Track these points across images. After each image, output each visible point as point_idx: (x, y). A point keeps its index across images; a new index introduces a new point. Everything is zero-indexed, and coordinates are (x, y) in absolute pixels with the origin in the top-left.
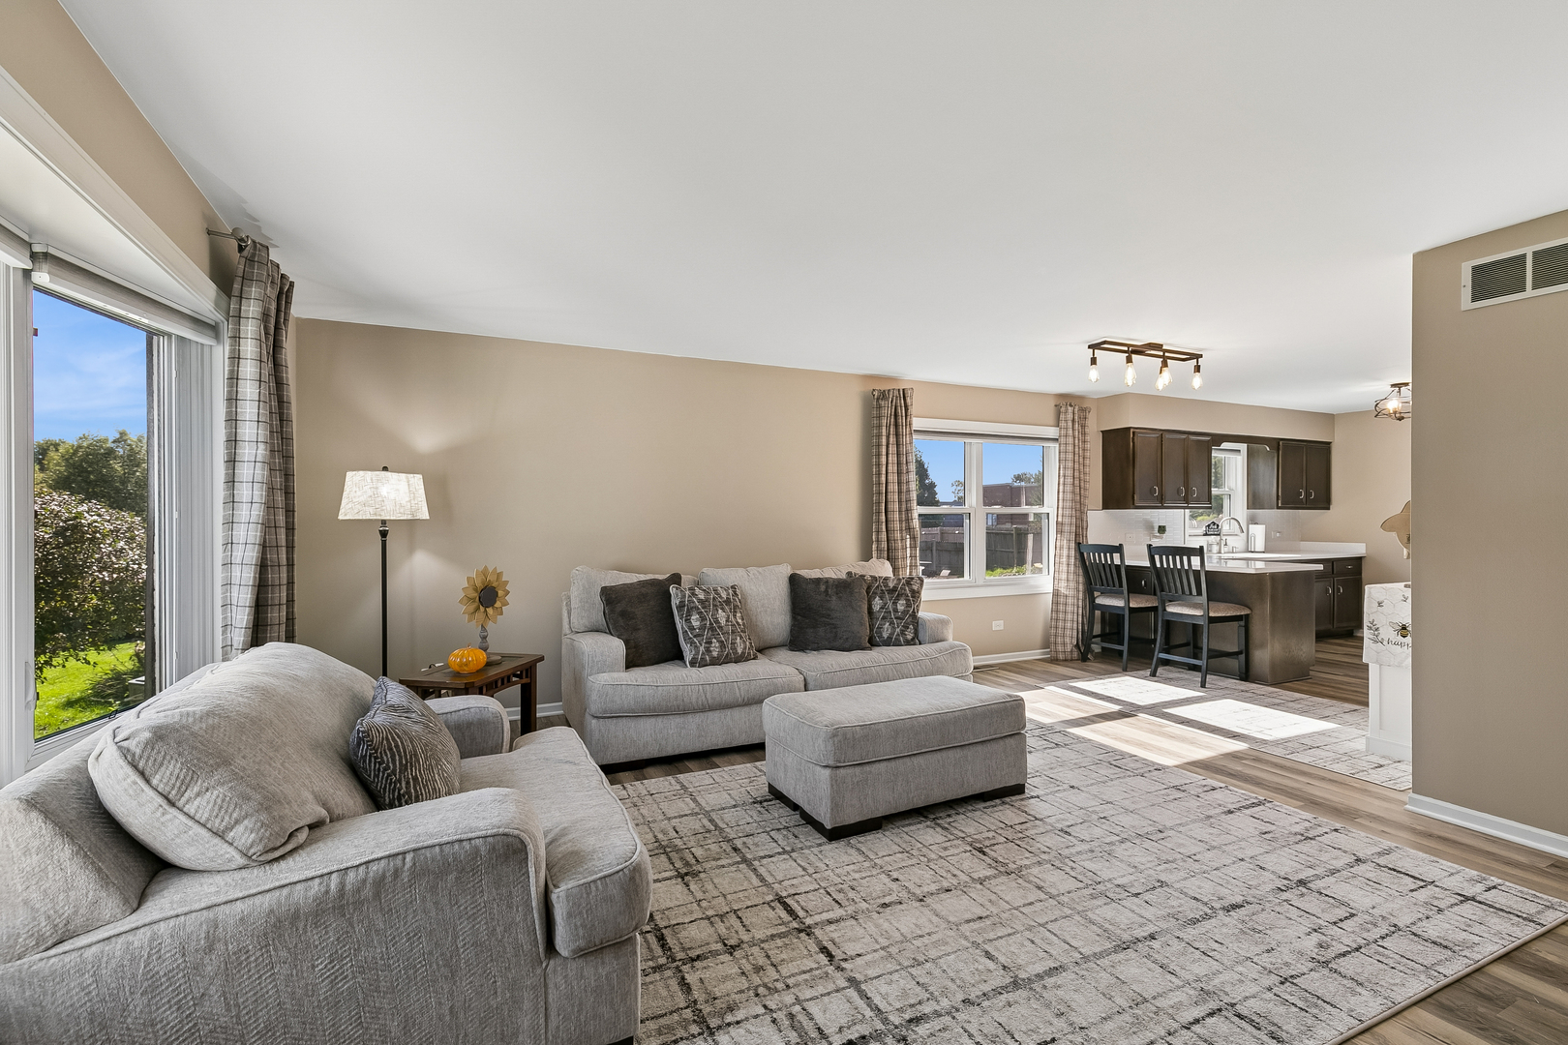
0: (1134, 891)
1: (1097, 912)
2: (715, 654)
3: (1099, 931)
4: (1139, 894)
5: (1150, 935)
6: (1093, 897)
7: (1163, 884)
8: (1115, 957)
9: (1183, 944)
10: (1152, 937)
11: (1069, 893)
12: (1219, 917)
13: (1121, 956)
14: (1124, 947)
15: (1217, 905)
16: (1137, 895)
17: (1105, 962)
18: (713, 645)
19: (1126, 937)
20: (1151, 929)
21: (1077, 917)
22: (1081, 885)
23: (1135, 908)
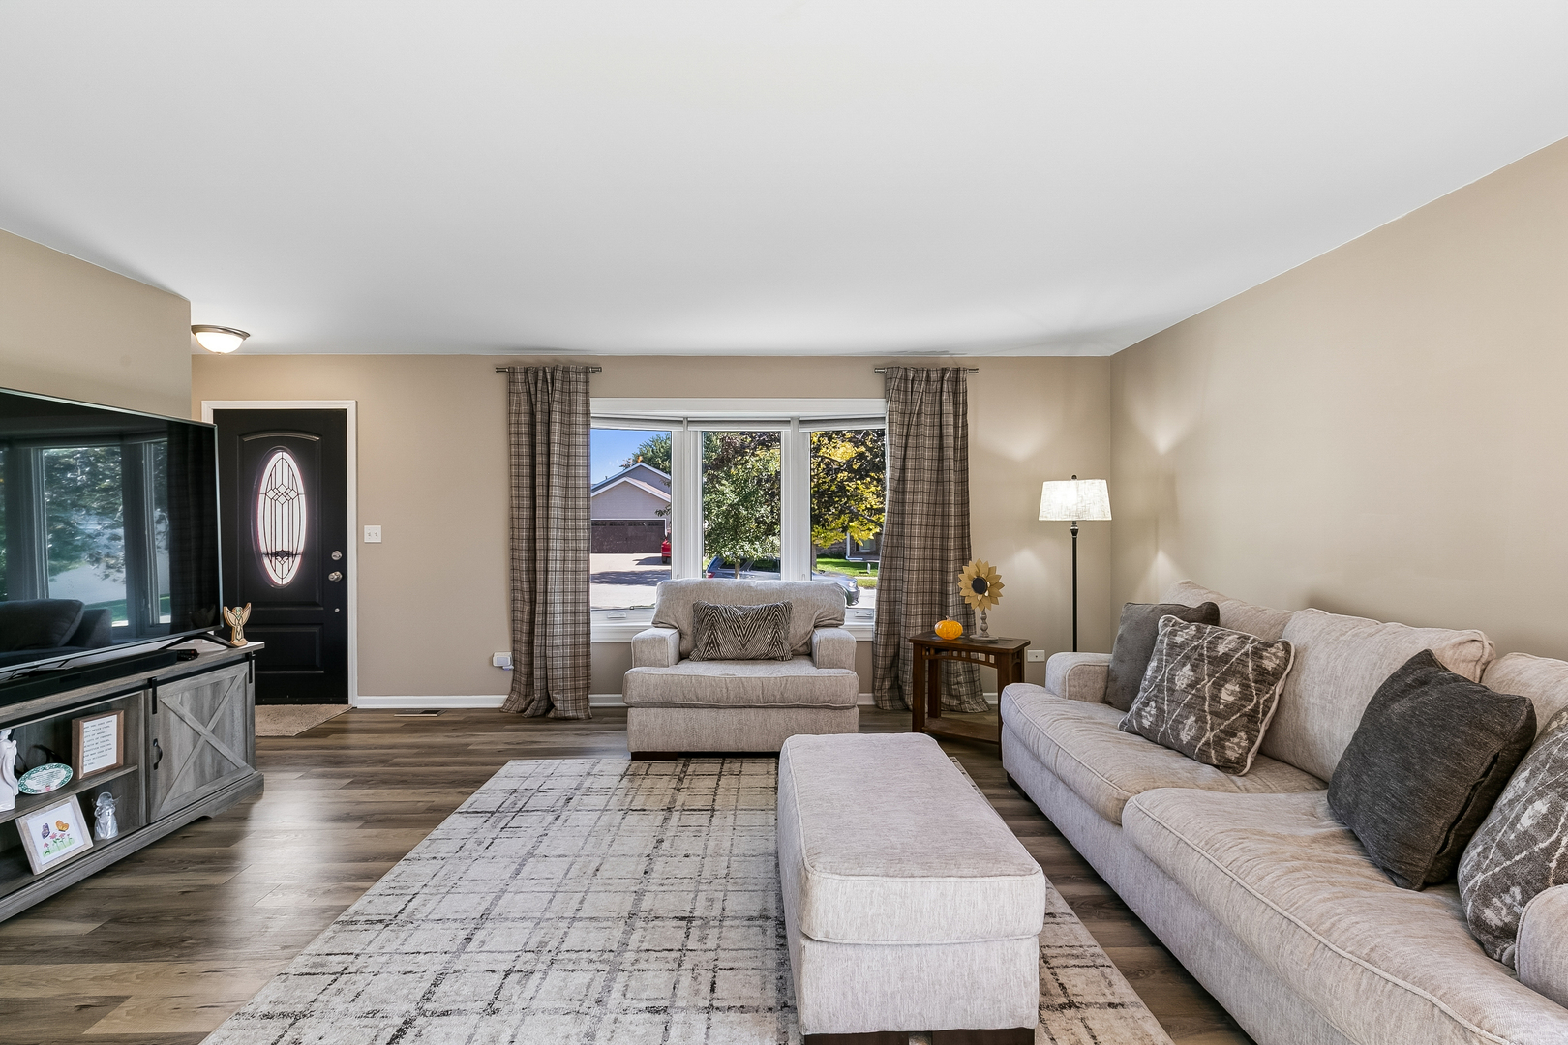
0: (514, 977)
1: (527, 931)
2: (1146, 723)
3: (511, 916)
4: (506, 976)
5: (471, 939)
6: (542, 944)
7: (492, 1011)
8: (485, 904)
9: (439, 949)
10: (468, 939)
11: (566, 933)
12: (414, 1005)
13: (481, 909)
14: (484, 916)
15: (421, 1021)
16: (508, 974)
17: (490, 898)
18: (1148, 709)
19: (488, 925)
20: (473, 946)
21: (538, 915)
22: (564, 947)
23: (500, 957)
